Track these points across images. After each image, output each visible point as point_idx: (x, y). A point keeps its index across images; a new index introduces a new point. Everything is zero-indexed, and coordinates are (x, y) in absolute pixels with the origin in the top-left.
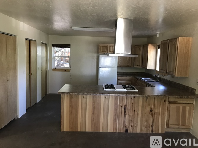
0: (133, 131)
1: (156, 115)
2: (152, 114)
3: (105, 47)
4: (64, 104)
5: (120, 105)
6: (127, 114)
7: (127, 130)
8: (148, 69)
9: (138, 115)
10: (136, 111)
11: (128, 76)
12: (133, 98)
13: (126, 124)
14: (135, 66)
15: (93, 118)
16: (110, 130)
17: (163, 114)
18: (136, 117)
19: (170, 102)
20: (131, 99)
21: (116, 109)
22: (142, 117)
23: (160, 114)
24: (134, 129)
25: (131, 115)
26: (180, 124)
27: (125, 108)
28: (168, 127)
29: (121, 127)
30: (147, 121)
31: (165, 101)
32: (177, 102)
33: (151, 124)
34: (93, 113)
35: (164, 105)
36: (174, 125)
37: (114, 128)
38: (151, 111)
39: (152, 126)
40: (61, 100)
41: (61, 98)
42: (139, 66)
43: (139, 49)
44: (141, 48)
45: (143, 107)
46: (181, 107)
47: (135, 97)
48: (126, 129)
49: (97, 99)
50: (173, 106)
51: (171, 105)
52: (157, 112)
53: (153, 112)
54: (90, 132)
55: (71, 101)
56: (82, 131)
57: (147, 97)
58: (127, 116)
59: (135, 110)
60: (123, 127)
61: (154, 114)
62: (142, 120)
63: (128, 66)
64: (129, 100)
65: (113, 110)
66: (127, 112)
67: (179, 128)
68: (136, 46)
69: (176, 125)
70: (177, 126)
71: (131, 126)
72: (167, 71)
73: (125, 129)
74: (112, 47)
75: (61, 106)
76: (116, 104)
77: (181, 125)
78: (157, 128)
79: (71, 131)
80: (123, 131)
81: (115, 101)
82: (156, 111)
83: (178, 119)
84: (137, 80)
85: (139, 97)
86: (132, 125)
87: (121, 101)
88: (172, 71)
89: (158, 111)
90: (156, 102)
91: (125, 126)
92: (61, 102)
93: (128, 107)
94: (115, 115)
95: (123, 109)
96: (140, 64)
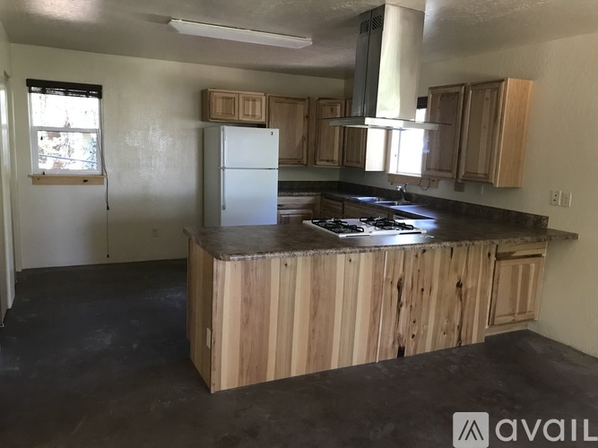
0: (415, 350)
1: (469, 296)
2: (460, 295)
3: (231, 98)
4: (222, 297)
5: (387, 279)
6: (404, 303)
7: (401, 351)
8: (367, 170)
9: (429, 300)
10: (425, 292)
11: (306, 194)
12: (420, 254)
13: (401, 331)
14: (318, 163)
15: (314, 331)
16: (358, 358)
17: (483, 291)
18: (424, 310)
19: (499, 257)
20: (417, 256)
21: (377, 292)
22: (438, 306)
23: (479, 290)
24: (419, 344)
25: (413, 304)
26: (517, 311)
27: (399, 288)
28: (492, 324)
29: (388, 343)
30: (449, 317)
31: (489, 255)
32: (515, 255)
33: (457, 323)
34: (314, 315)
35: (486, 266)
36: (505, 315)
37: (371, 349)
38: (459, 285)
39: (460, 328)
40: (215, 283)
41: (215, 276)
42: (332, 161)
43: (332, 110)
44: (339, 107)
45: (442, 276)
46: (521, 267)
47: (424, 251)
48: (400, 348)
49: (326, 268)
50: (505, 266)
51: (503, 263)
52: (472, 288)
53: (463, 289)
54: (303, 376)
55: (246, 281)
56: (278, 379)
57: (452, 249)
58: (403, 309)
59: (423, 290)
60: (394, 343)
61: (466, 292)
62: (438, 316)
63: (299, 162)
64: (412, 260)
65: (370, 295)
66: (403, 299)
67: (514, 322)
68: (321, 102)
69: (508, 315)
70: (510, 319)
71: (413, 336)
72: (462, 173)
73: (397, 347)
74: (251, 102)
75: (214, 305)
76: (377, 276)
77: (519, 313)
78: (469, 332)
79: (244, 385)
80: (392, 356)
81: (375, 266)
82: (469, 284)
83: (513, 300)
84: (340, 204)
85: (433, 251)
86: (415, 333)
87: (392, 266)
88: (481, 171)
89: (474, 284)
90: (471, 259)
91: (398, 338)
92: (215, 290)
93: (407, 282)
94: (375, 311)
95: (395, 290)
96: (336, 157)
